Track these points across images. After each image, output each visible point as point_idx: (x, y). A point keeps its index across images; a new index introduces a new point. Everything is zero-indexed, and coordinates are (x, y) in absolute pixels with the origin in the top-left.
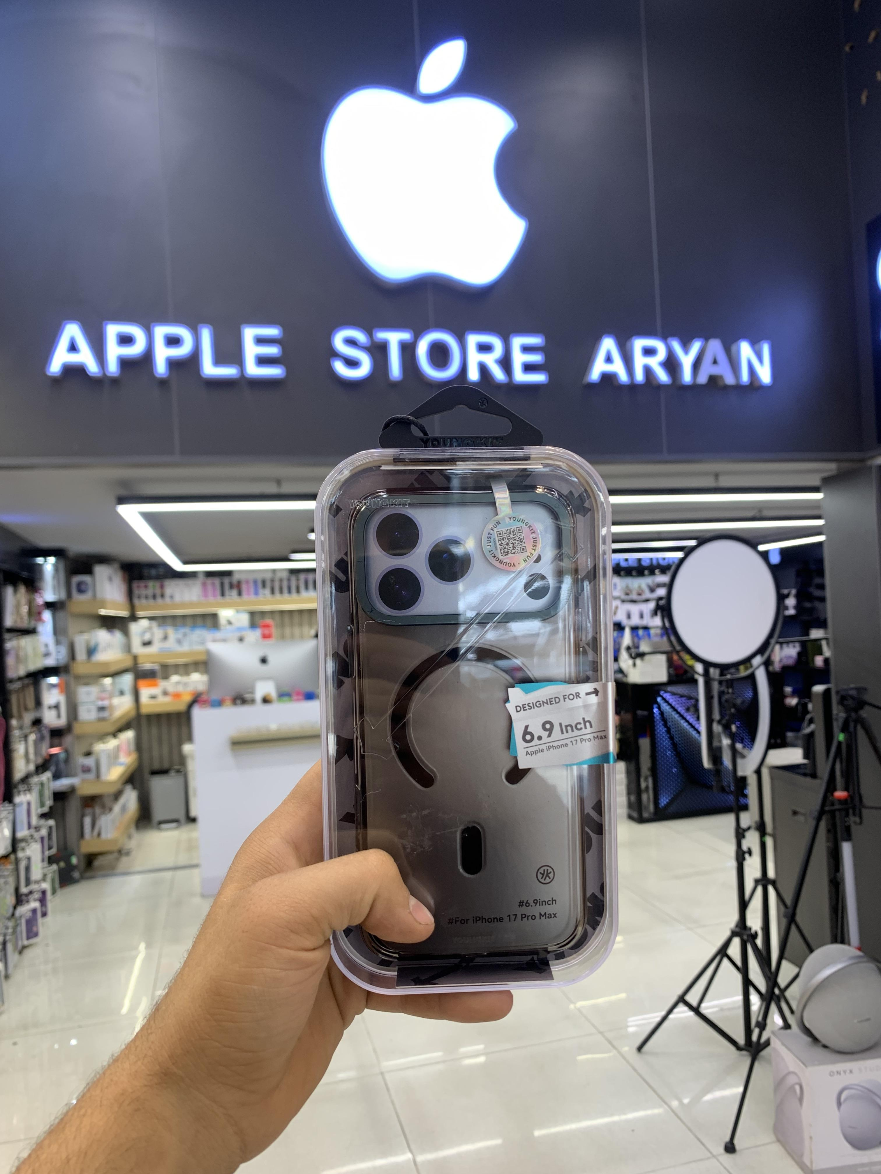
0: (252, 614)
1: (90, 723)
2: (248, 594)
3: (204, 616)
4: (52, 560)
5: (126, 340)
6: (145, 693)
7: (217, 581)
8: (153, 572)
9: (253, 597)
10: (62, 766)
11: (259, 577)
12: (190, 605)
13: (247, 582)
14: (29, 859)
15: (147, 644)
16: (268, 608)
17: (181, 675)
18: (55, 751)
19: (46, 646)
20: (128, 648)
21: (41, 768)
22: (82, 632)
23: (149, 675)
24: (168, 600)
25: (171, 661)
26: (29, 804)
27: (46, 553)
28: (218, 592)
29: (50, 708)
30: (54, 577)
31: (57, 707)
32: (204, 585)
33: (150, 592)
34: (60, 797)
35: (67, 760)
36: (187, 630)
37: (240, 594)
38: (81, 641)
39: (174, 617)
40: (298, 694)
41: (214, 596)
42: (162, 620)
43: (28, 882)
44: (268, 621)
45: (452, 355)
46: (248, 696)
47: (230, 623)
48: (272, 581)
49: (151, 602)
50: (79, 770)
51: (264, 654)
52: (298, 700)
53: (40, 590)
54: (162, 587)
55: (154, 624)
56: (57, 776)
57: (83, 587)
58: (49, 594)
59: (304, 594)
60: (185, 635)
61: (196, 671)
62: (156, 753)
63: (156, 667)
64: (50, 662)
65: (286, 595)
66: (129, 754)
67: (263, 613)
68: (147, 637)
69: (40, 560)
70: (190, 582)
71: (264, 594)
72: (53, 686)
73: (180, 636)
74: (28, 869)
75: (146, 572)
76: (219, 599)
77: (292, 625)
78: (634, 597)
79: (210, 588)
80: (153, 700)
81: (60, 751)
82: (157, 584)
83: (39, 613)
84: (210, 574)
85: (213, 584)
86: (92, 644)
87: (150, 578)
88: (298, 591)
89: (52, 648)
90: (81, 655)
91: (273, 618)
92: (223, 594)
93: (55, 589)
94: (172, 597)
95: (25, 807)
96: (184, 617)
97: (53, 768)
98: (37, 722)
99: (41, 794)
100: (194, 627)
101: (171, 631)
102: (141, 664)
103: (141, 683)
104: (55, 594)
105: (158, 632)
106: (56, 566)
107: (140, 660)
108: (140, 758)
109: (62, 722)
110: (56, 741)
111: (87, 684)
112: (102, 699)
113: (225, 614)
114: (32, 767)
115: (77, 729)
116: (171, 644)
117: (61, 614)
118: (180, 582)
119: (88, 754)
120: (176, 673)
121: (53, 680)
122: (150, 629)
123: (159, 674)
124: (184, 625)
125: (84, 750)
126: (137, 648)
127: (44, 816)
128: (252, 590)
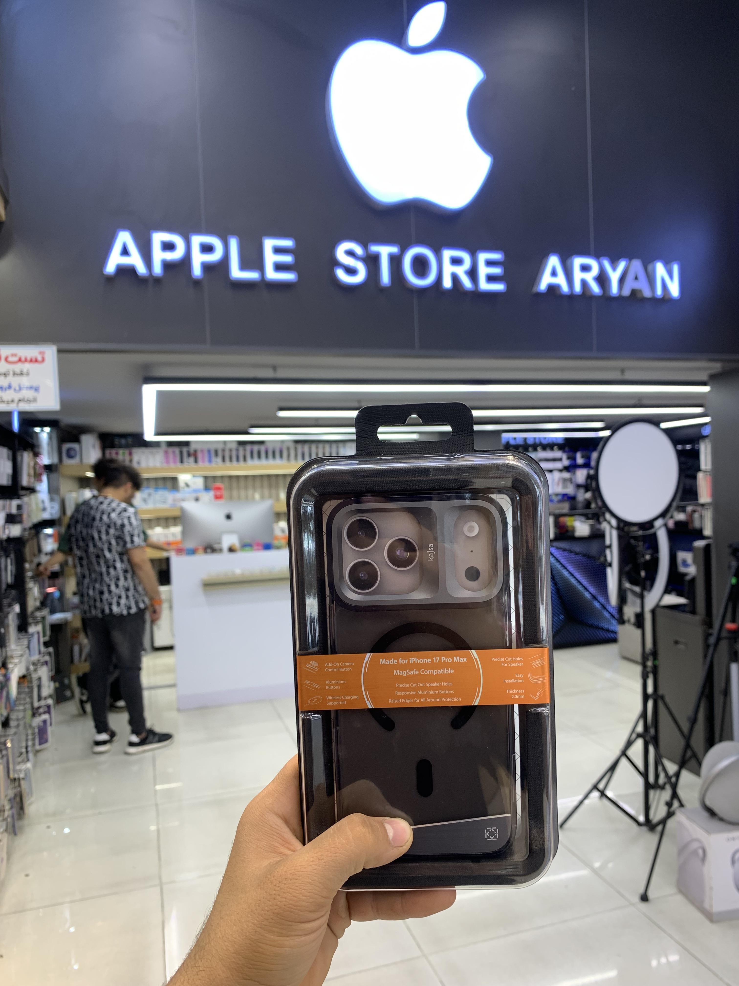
0: (206, 478)
2: (203, 461)
3: (164, 479)
4: (47, 429)
5: (169, 247)
7: (177, 450)
8: (123, 441)
9: (207, 464)
10: (56, 603)
11: (213, 447)
12: (154, 469)
13: (202, 451)
14: (39, 679)
16: (219, 473)
17: (164, 527)
18: (50, 590)
19: (43, 502)
21: (43, 604)
22: (71, 491)
26: (38, 634)
27: (43, 423)
28: (178, 459)
30: (48, 444)
32: (166, 453)
34: (56, 629)
35: (61, 598)
37: (196, 461)
38: (71, 499)
40: (258, 544)
41: (175, 462)
43: (39, 699)
44: (219, 484)
45: (431, 267)
46: (216, 546)
47: (187, 485)
48: (223, 450)
50: (70, 606)
51: (228, 512)
52: (258, 550)
53: (41, 454)
54: (130, 454)
56: (53, 611)
57: (72, 453)
58: (45, 460)
59: (250, 462)
60: (150, 495)
61: (158, 525)
64: (46, 516)
65: (235, 463)
67: (214, 478)
69: (37, 429)
70: (154, 450)
71: (216, 462)
72: (48, 536)
73: (145, 495)
74: (39, 687)
75: (117, 441)
76: (179, 465)
77: (239, 488)
79: (171, 455)
81: (55, 591)
82: (127, 452)
83: (40, 475)
84: (170, 444)
85: (174, 452)
87: (120, 446)
88: (245, 459)
89: (47, 504)
91: (222, 482)
92: (182, 461)
93: (50, 454)
94: (139, 463)
95: (36, 637)
96: (148, 479)
97: (50, 605)
99: (44, 627)
100: (157, 488)
104: (49, 459)
106: (50, 435)
113: (184, 478)
114: (38, 604)
117: (54, 476)
118: (146, 450)
121: (49, 531)
124: (148, 487)
127: (46, 644)
128: (206, 459)
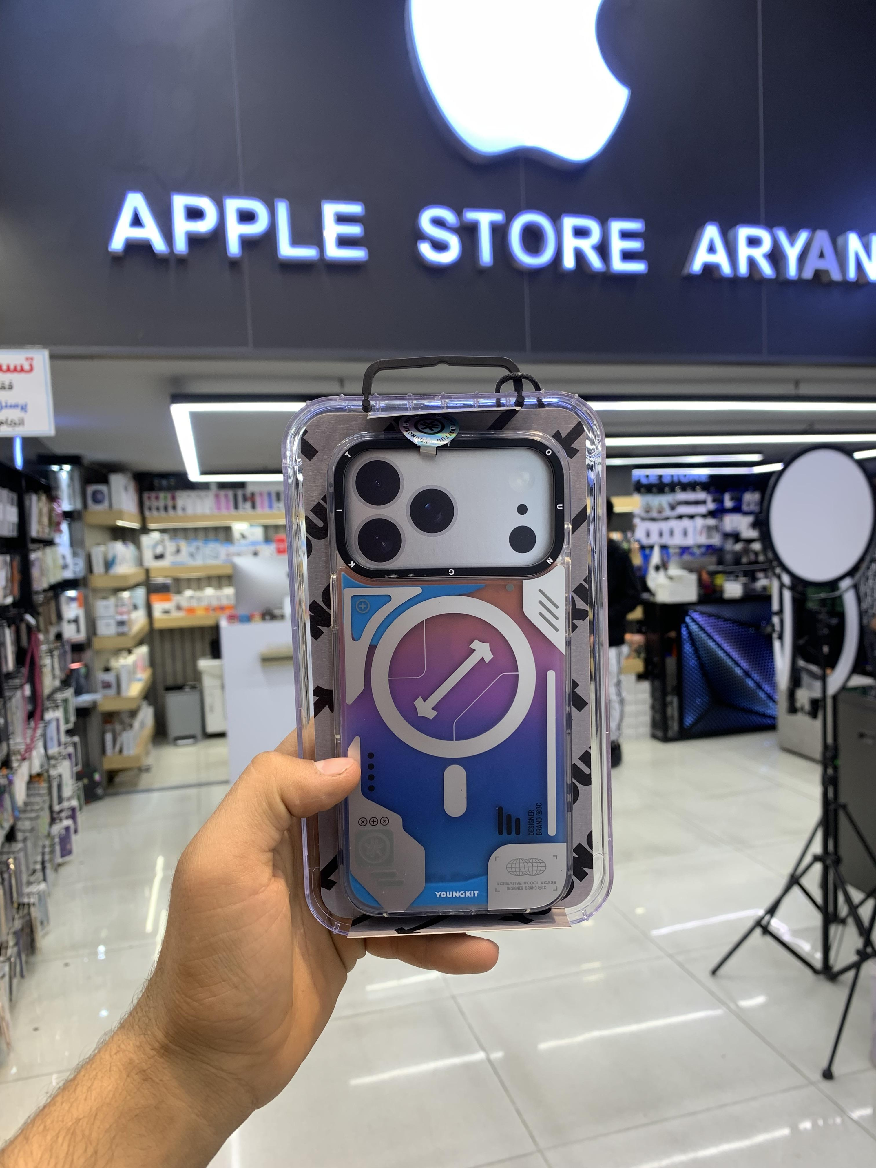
0: (266, 527)
1: (109, 637)
2: (263, 507)
3: (216, 529)
4: (67, 468)
6: (158, 607)
7: (230, 493)
8: (164, 482)
9: (267, 510)
10: (82, 681)
11: (275, 489)
12: (203, 517)
13: (261, 494)
14: (60, 776)
15: (159, 557)
16: (281, 521)
17: (195, 590)
18: (75, 666)
19: (64, 557)
20: (140, 561)
21: (65, 683)
22: (99, 544)
23: (163, 589)
24: (180, 512)
25: (184, 575)
26: (58, 720)
27: (61, 460)
28: (232, 504)
29: (69, 622)
30: (69, 486)
31: (76, 621)
32: (217, 497)
33: (161, 504)
34: (83, 713)
35: (88, 675)
36: (200, 543)
37: (254, 507)
38: (98, 553)
39: (185, 530)
41: (228, 508)
42: (174, 533)
43: (60, 800)
44: (279, 535)
45: (546, 241)
46: (276, 612)
47: (243, 536)
49: (163, 513)
50: (99, 686)
53: (58, 498)
54: (175, 498)
55: (166, 537)
56: (78, 692)
57: (99, 497)
58: (65, 503)
60: (198, 548)
61: (209, 586)
62: (169, 669)
63: (168, 581)
64: (68, 575)
66: (144, 670)
67: (277, 527)
68: (159, 550)
69: (55, 468)
70: (202, 493)
71: (280, 507)
72: (72, 599)
73: (192, 549)
74: (59, 787)
75: (156, 482)
76: (233, 511)
78: (654, 514)
79: (223, 500)
80: (167, 615)
81: (81, 667)
82: (171, 495)
83: (58, 523)
84: (222, 486)
85: (226, 496)
86: (110, 557)
87: (161, 489)
89: (69, 560)
90: (98, 567)
92: (236, 507)
93: (71, 498)
94: (184, 509)
95: (55, 724)
96: (196, 530)
97: (74, 684)
98: (59, 636)
99: (66, 712)
100: (206, 540)
101: (183, 545)
102: (154, 578)
103: (154, 597)
104: (70, 504)
105: (170, 546)
106: (71, 474)
107: (152, 574)
108: (154, 675)
109: (81, 637)
110: (76, 656)
111: (105, 598)
112: (121, 614)
113: (239, 527)
114: (57, 683)
115: (97, 644)
116: (184, 557)
117: (77, 525)
118: (193, 494)
119: (107, 670)
120: (189, 588)
121: (72, 593)
122: (162, 541)
123: (172, 588)
124: (196, 538)
125: (102, 666)
126: (149, 562)
127: (69, 732)
128: (266, 503)
